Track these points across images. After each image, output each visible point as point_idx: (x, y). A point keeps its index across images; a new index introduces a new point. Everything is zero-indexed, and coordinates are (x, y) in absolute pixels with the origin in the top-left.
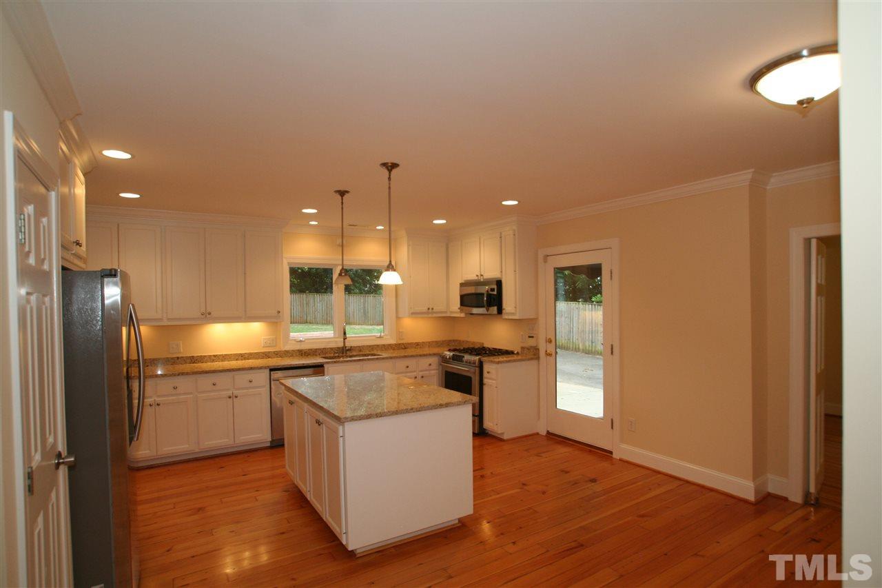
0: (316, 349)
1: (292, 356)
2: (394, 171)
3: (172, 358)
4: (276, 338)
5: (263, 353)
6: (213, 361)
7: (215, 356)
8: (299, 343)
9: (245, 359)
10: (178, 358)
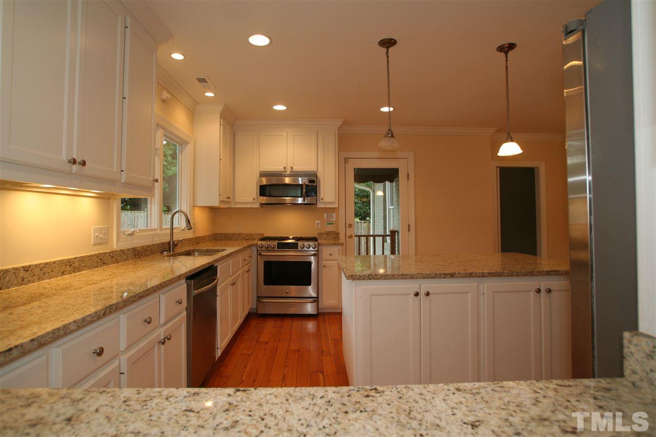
2: (510, 53)
4: (108, 229)
8: (130, 238)
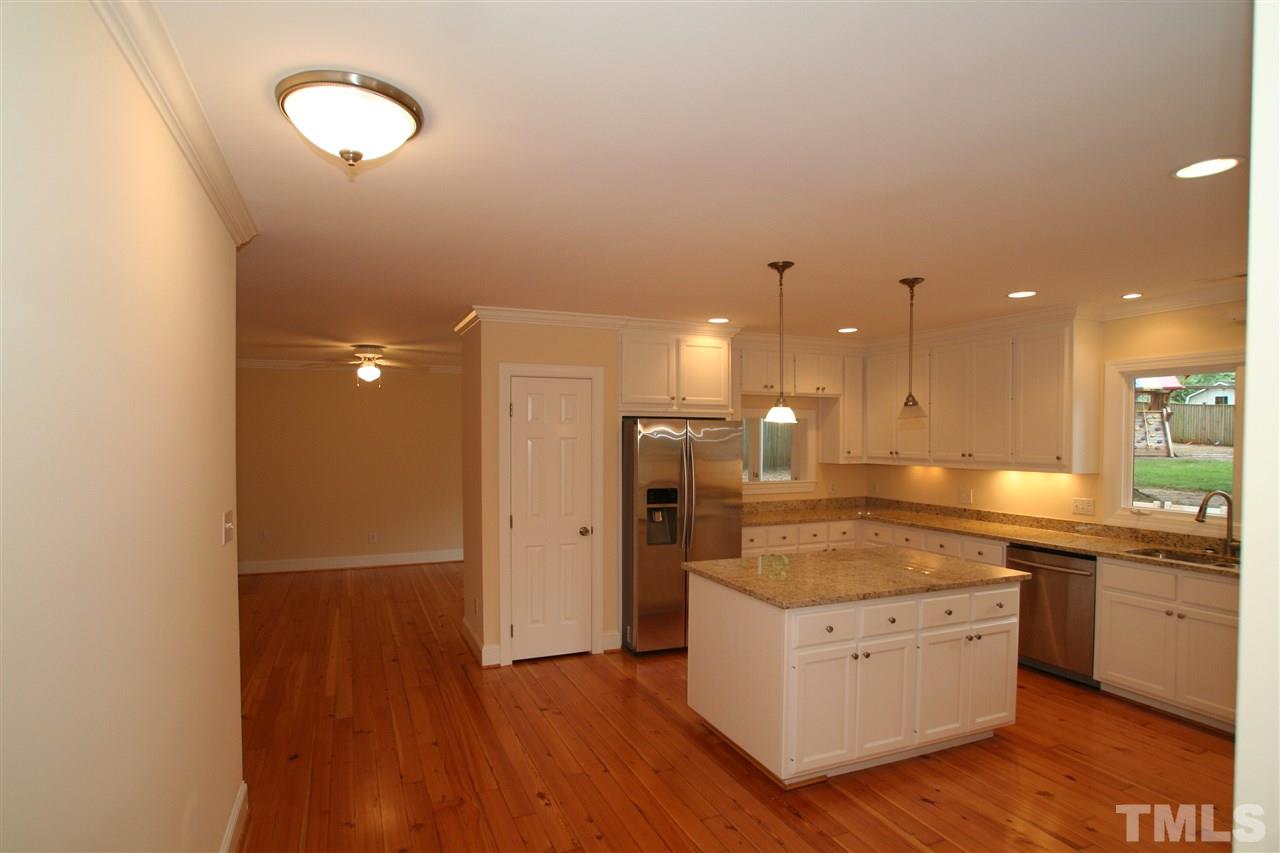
0: (1168, 534)
1: (1117, 536)
3: (960, 509)
4: (1094, 502)
5: (1068, 523)
6: (1001, 522)
7: (1004, 515)
8: (1137, 517)
9: (1042, 527)
10: (965, 510)
